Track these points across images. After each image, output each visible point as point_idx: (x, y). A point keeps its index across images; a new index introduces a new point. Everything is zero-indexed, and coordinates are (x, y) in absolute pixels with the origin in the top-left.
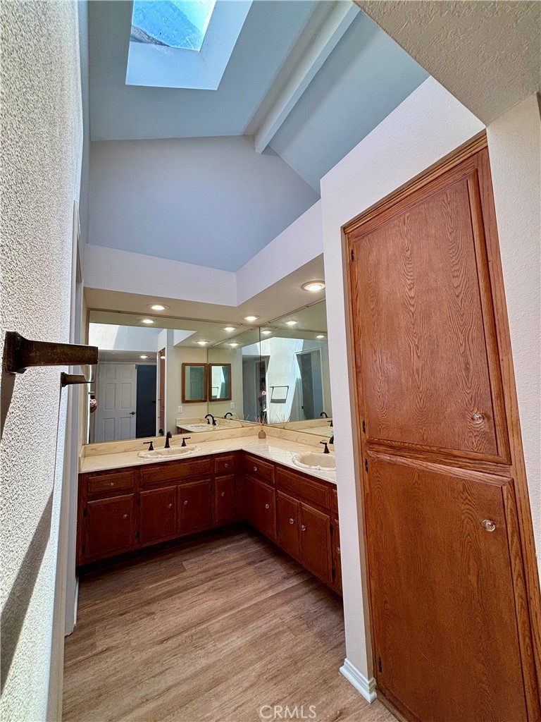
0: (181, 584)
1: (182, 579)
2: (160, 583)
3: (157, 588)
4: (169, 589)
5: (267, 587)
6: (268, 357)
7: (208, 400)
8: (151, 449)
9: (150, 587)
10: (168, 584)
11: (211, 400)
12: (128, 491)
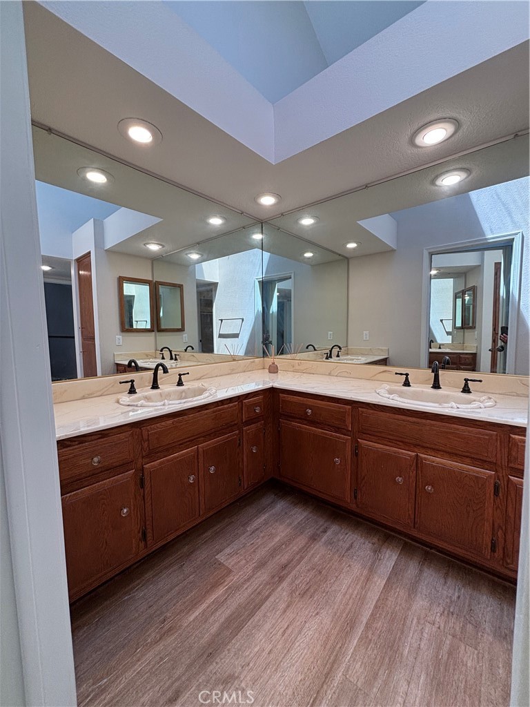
0: (240, 598)
1: (237, 588)
2: (204, 606)
3: (204, 618)
4: (228, 612)
5: (365, 572)
6: (216, 284)
7: (155, 330)
8: (132, 391)
9: (191, 618)
10: (219, 604)
11: (160, 330)
12: (123, 467)
